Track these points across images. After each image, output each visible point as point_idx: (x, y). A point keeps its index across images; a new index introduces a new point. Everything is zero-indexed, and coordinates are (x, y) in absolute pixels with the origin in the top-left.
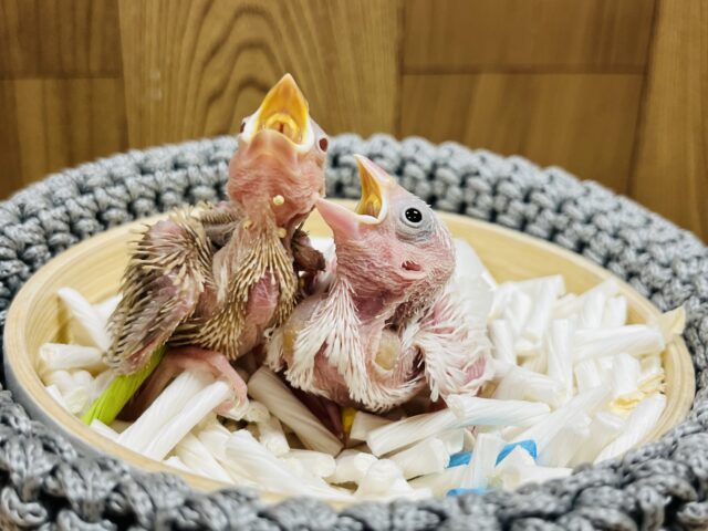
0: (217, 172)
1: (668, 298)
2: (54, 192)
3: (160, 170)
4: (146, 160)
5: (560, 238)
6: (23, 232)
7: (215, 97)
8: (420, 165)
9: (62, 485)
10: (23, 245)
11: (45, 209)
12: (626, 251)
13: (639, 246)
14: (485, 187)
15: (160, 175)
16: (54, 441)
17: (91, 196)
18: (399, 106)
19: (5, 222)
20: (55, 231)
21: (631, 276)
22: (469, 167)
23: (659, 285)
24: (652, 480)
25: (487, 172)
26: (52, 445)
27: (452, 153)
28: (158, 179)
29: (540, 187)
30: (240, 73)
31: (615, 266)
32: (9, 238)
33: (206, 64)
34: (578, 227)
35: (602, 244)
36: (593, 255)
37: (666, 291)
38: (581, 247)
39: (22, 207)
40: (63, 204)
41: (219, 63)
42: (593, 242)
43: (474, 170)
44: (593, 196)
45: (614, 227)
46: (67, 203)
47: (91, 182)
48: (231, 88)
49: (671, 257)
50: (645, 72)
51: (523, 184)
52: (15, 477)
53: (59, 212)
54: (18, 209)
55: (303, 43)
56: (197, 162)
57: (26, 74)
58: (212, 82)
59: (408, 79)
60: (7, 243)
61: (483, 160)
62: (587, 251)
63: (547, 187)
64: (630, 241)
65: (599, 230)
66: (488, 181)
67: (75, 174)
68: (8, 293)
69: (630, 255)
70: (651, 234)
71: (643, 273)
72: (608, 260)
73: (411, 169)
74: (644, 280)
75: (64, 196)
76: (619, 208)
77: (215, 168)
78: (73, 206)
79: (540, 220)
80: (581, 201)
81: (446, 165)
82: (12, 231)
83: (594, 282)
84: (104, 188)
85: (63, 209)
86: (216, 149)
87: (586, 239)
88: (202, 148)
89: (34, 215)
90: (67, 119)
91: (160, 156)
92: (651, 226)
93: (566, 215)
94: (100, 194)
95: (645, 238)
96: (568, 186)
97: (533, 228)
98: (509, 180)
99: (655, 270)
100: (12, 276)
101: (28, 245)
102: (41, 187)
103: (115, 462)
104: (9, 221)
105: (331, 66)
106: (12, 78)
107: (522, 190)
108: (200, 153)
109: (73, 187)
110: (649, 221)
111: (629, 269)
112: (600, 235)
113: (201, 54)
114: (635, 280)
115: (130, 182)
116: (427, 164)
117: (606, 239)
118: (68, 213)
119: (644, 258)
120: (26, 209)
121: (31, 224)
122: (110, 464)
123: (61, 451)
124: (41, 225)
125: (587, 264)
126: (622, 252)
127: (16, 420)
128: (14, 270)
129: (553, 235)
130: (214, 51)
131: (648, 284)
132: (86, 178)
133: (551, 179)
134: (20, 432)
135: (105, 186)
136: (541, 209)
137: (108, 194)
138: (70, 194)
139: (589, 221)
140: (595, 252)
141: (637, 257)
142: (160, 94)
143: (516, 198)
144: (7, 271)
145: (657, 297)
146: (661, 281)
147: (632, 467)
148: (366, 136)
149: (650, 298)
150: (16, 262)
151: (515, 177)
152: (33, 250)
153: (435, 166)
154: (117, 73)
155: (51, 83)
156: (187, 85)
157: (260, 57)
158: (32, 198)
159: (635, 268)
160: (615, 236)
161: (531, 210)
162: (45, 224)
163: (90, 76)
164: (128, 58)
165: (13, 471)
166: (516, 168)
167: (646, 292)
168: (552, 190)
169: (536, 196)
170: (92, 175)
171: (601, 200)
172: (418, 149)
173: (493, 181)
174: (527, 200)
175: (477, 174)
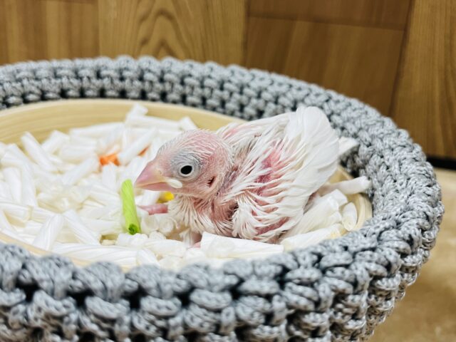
0: (23, 86)
5: (246, 108)
8: (154, 73)
14: (196, 83)
22: (183, 72)
25: (195, 74)
27: (171, 63)
29: (228, 79)
34: (254, 101)
38: (260, 114)
42: (266, 110)
43: (187, 73)
45: (274, 97)
51: (218, 78)
56: (8, 79)
61: (191, 66)
62: (264, 114)
63: (232, 79)
65: (266, 101)
66: (198, 79)
73: (148, 76)
79: (233, 100)
80: (251, 84)
81: (170, 72)
87: (261, 108)
93: (246, 95)
96: (243, 75)
97: (228, 104)
98: (209, 77)
112: (268, 104)
116: (159, 73)
117: (272, 106)
129: (242, 108)
133: (233, 72)
136: (231, 94)
139: (259, 96)
143: (216, 88)
151: (213, 75)
153: (163, 73)
166: (212, 69)
168: (235, 80)
169: (227, 85)
173: (201, 79)
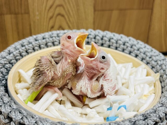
0: (53, 39)
1: (156, 69)
2: (16, 47)
3: (40, 40)
4: (37, 37)
5: (132, 54)
6: (10, 57)
7: (51, 18)
8: (99, 37)
9: (24, 121)
10: (10, 60)
11: (15, 51)
12: (147, 57)
13: (150, 56)
14: (115, 42)
15: (40, 41)
16: (21, 111)
17: (25, 47)
18: (94, 19)
19: (6, 55)
20: (17, 56)
21: (148, 63)
22: (111, 37)
23: (154, 66)
24: (151, 118)
25: (115, 38)
26: (21, 112)
27: (107, 33)
28: (40, 42)
29: (127, 42)
30: (57, 12)
31: (144, 61)
32: (7, 59)
33: (49, 10)
34: (136, 51)
35: (141, 56)
36: (139, 58)
37: (156, 67)
38: (136, 56)
39: (9, 51)
40: (18, 49)
41: (52, 10)
42: (139, 55)
43: (112, 38)
44: (139, 44)
45: (144, 52)
46: (19, 49)
47: (24, 44)
48: (55, 15)
49: (157, 59)
50: (152, 9)
51: (123, 41)
52: (14, 119)
53: (17, 51)
54: (8, 52)
55: (72, 5)
56: (48, 37)
57: (7, 14)
58: (50, 14)
59: (96, 12)
60: (7, 60)
61: (114, 35)
62: (138, 57)
63: (129, 42)
64: (148, 55)
65: (141, 52)
66: (115, 40)
67: (20, 42)
68: (8, 72)
69: (148, 58)
70: (152, 53)
71: (150, 63)
72: (142, 59)
73: (97, 37)
74: (151, 64)
75: (19, 48)
76: (145, 47)
77: (52, 38)
78: (21, 50)
79: (127, 49)
80: (137, 45)
81: (105, 37)
82: (7, 57)
83: (139, 65)
84: (27, 45)
85: (18, 51)
86: (52, 34)
87: (138, 54)
88: (49, 34)
89: (12, 53)
90: (17, 24)
91: (40, 36)
92: (153, 52)
93: (133, 49)
94: (27, 46)
95: (151, 54)
96: (134, 41)
97: (125, 51)
98: (120, 40)
99: (153, 62)
100: (8, 68)
101: (11, 60)
102: (13, 46)
103: (35, 116)
104: (7, 55)
105: (78, 10)
106: (4, 15)
107: (123, 42)
108: (49, 35)
109: (20, 45)
110: (152, 50)
111: (147, 62)
112: (141, 53)
113: (48, 8)
114: (149, 64)
115: (33, 43)
116: (101, 36)
117: (142, 54)
118: (20, 52)
119: (151, 59)
120: (10, 51)
121: (12, 55)
122: (34, 116)
123: (23, 113)
124: (14, 55)
125: (138, 60)
126: (146, 58)
127: (13, 106)
128: (9, 66)
129: (130, 53)
130: (51, 7)
131: (151, 65)
132: (23, 43)
133: (130, 40)
134: (14, 109)
135: (28, 45)
136: (127, 47)
137: (28, 46)
138: (20, 47)
139: (138, 50)
140: (140, 57)
141: (149, 59)
142: (38, 18)
143: (122, 44)
144: (7, 67)
145: (153, 69)
146: (154, 65)
147: (147, 115)
148: (87, 29)
149: (152, 69)
150: (9, 64)
151: (121, 39)
152: (12, 61)
153: (103, 37)
154: (28, 13)
155: (13, 16)
156: (44, 15)
157: (62, 8)
158: (11, 49)
159: (149, 62)
160: (144, 54)
161: (125, 47)
162: (15, 55)
163: (22, 14)
164: (31, 10)
165: (13, 118)
166: (122, 37)
167: (151, 67)
168: (130, 43)
169: (126, 44)
170: (25, 42)
171: (141, 45)
172: (99, 33)
173: (116, 40)
174: (124, 45)
175: (113, 39)
